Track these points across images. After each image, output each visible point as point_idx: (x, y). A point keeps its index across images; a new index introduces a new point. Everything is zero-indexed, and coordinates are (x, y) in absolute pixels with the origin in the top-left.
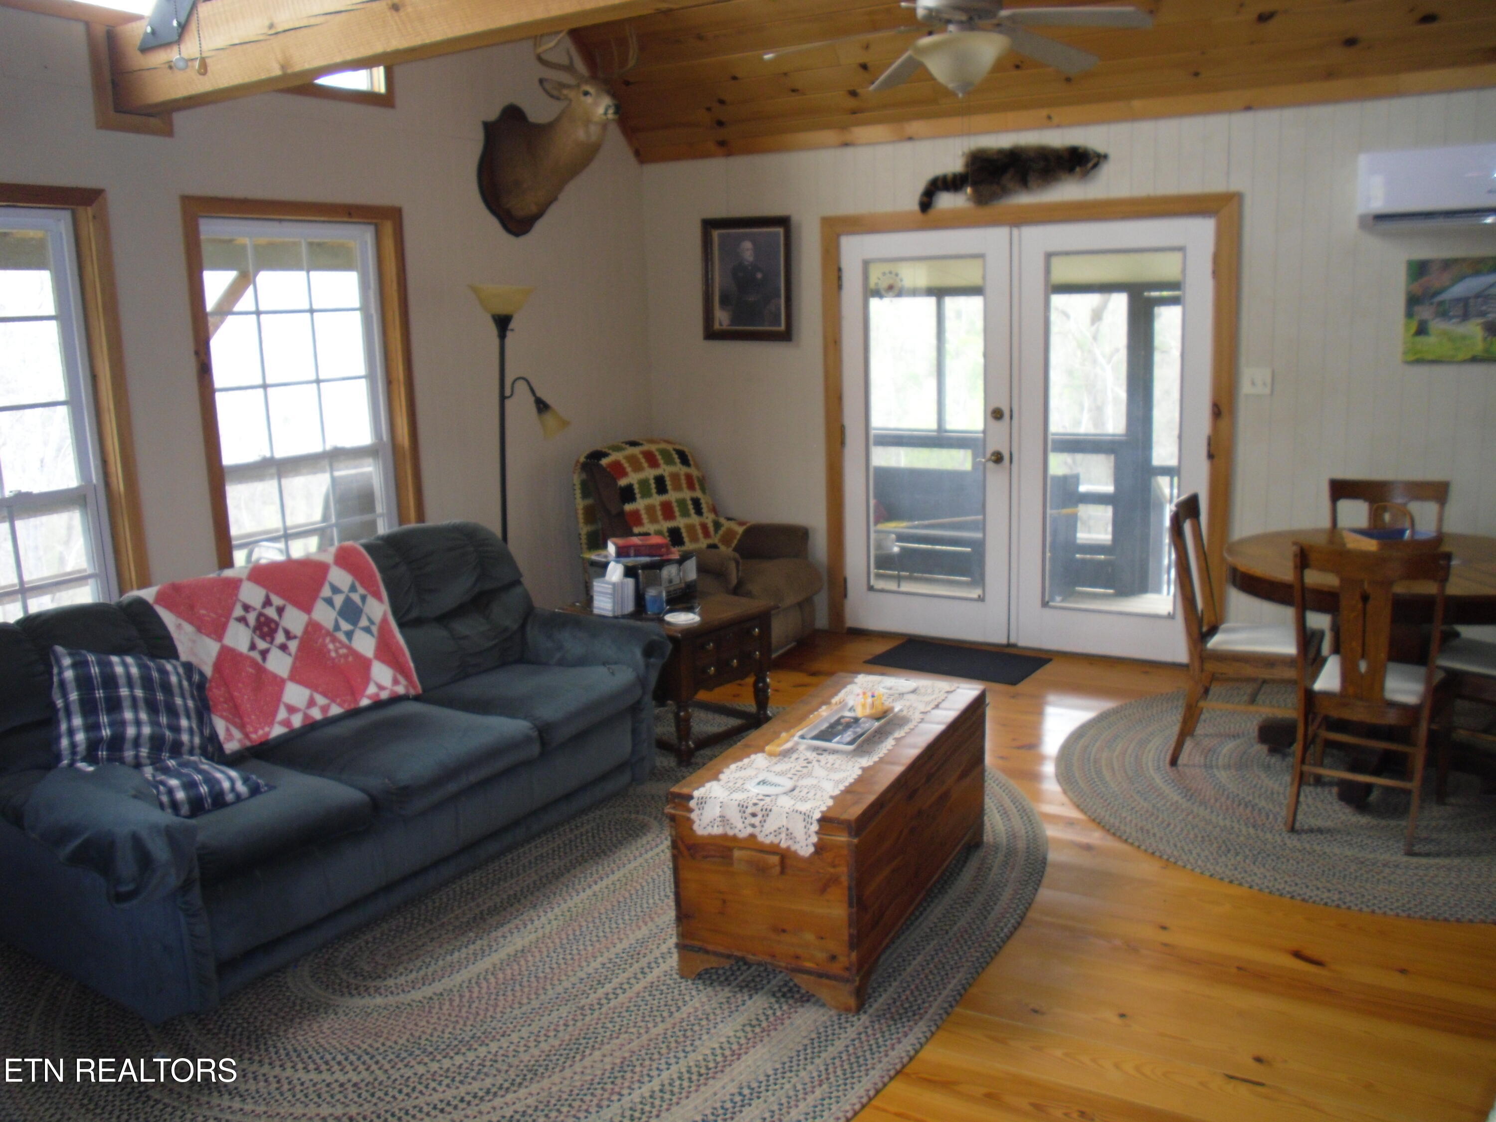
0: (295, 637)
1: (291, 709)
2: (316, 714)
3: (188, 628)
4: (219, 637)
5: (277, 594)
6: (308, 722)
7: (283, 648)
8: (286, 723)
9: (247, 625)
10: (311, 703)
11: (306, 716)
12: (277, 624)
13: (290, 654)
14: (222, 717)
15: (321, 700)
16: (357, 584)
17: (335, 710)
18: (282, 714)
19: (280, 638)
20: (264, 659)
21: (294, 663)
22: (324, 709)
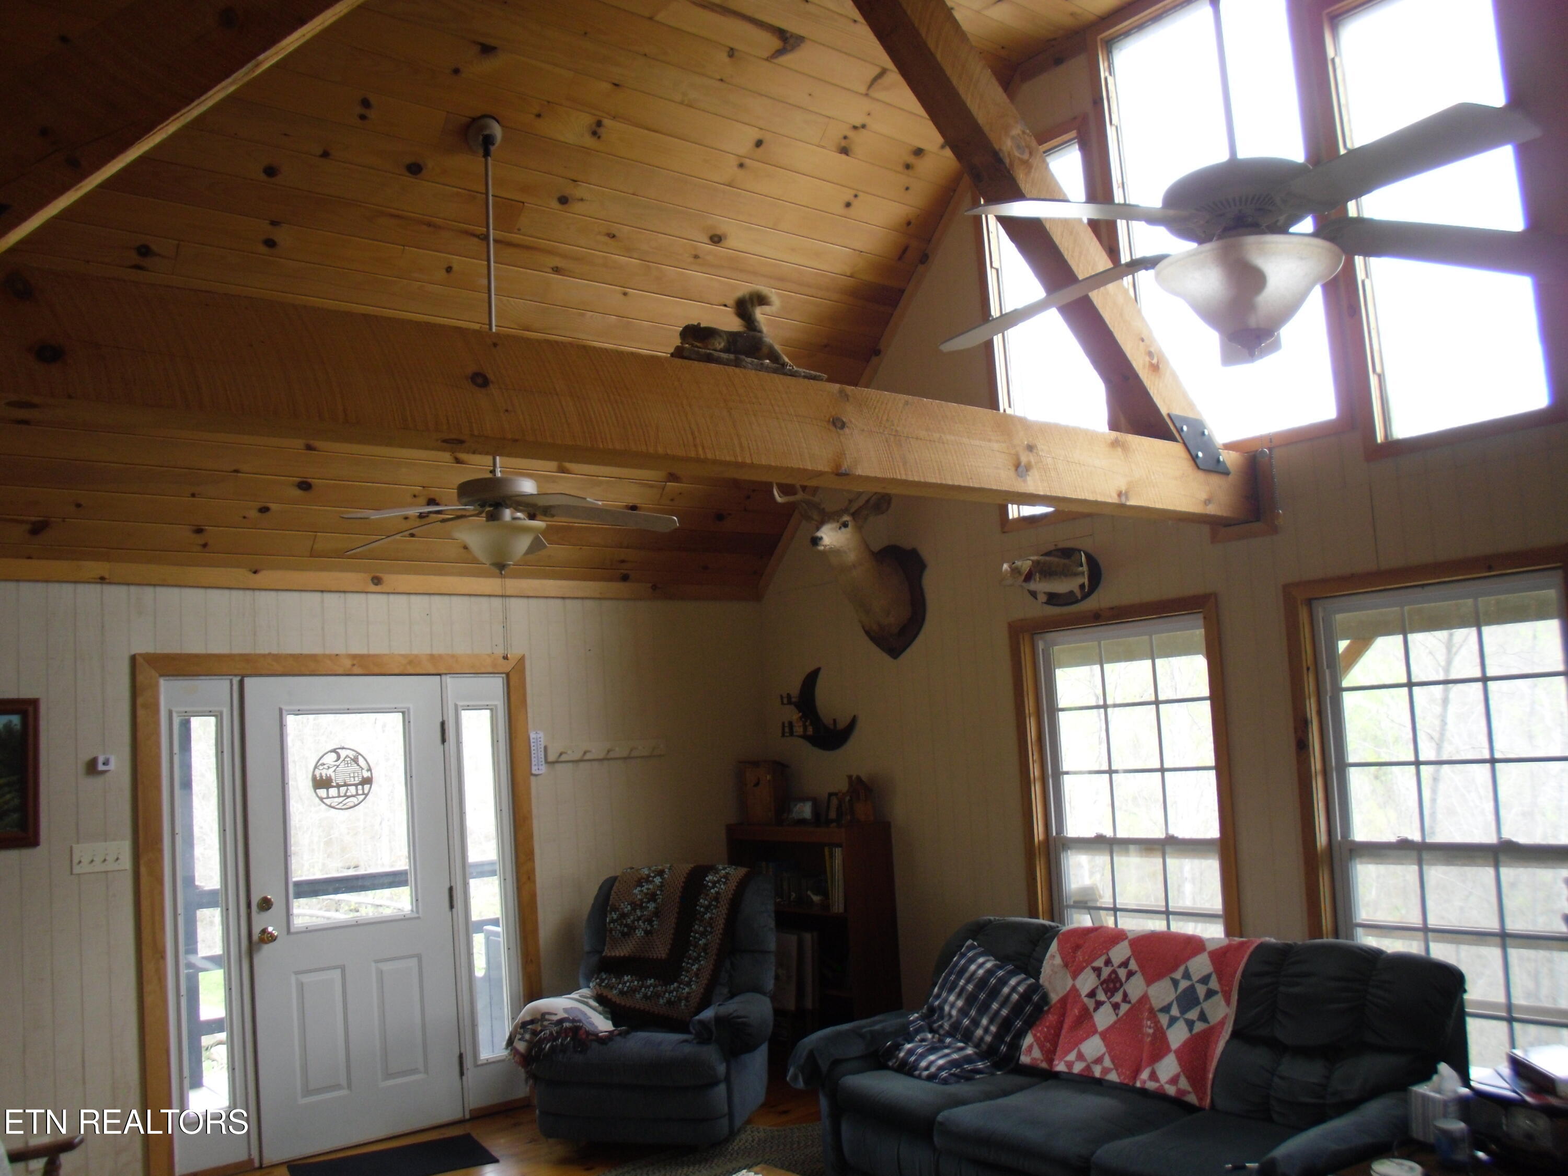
0: (1129, 1002)
1: (1081, 1057)
2: (1097, 1072)
3: (1058, 961)
4: (1075, 976)
5: (1137, 960)
6: (1086, 1073)
7: (1116, 1006)
8: (1070, 1065)
9: (1099, 976)
10: (1099, 1061)
11: (1088, 1068)
12: (1122, 985)
13: (1117, 1015)
14: (1035, 1036)
15: (1107, 1062)
16: (1214, 978)
17: (1113, 1077)
18: (1071, 1057)
19: (1118, 998)
20: (1096, 1009)
21: (1115, 1023)
22: (1106, 1071)
